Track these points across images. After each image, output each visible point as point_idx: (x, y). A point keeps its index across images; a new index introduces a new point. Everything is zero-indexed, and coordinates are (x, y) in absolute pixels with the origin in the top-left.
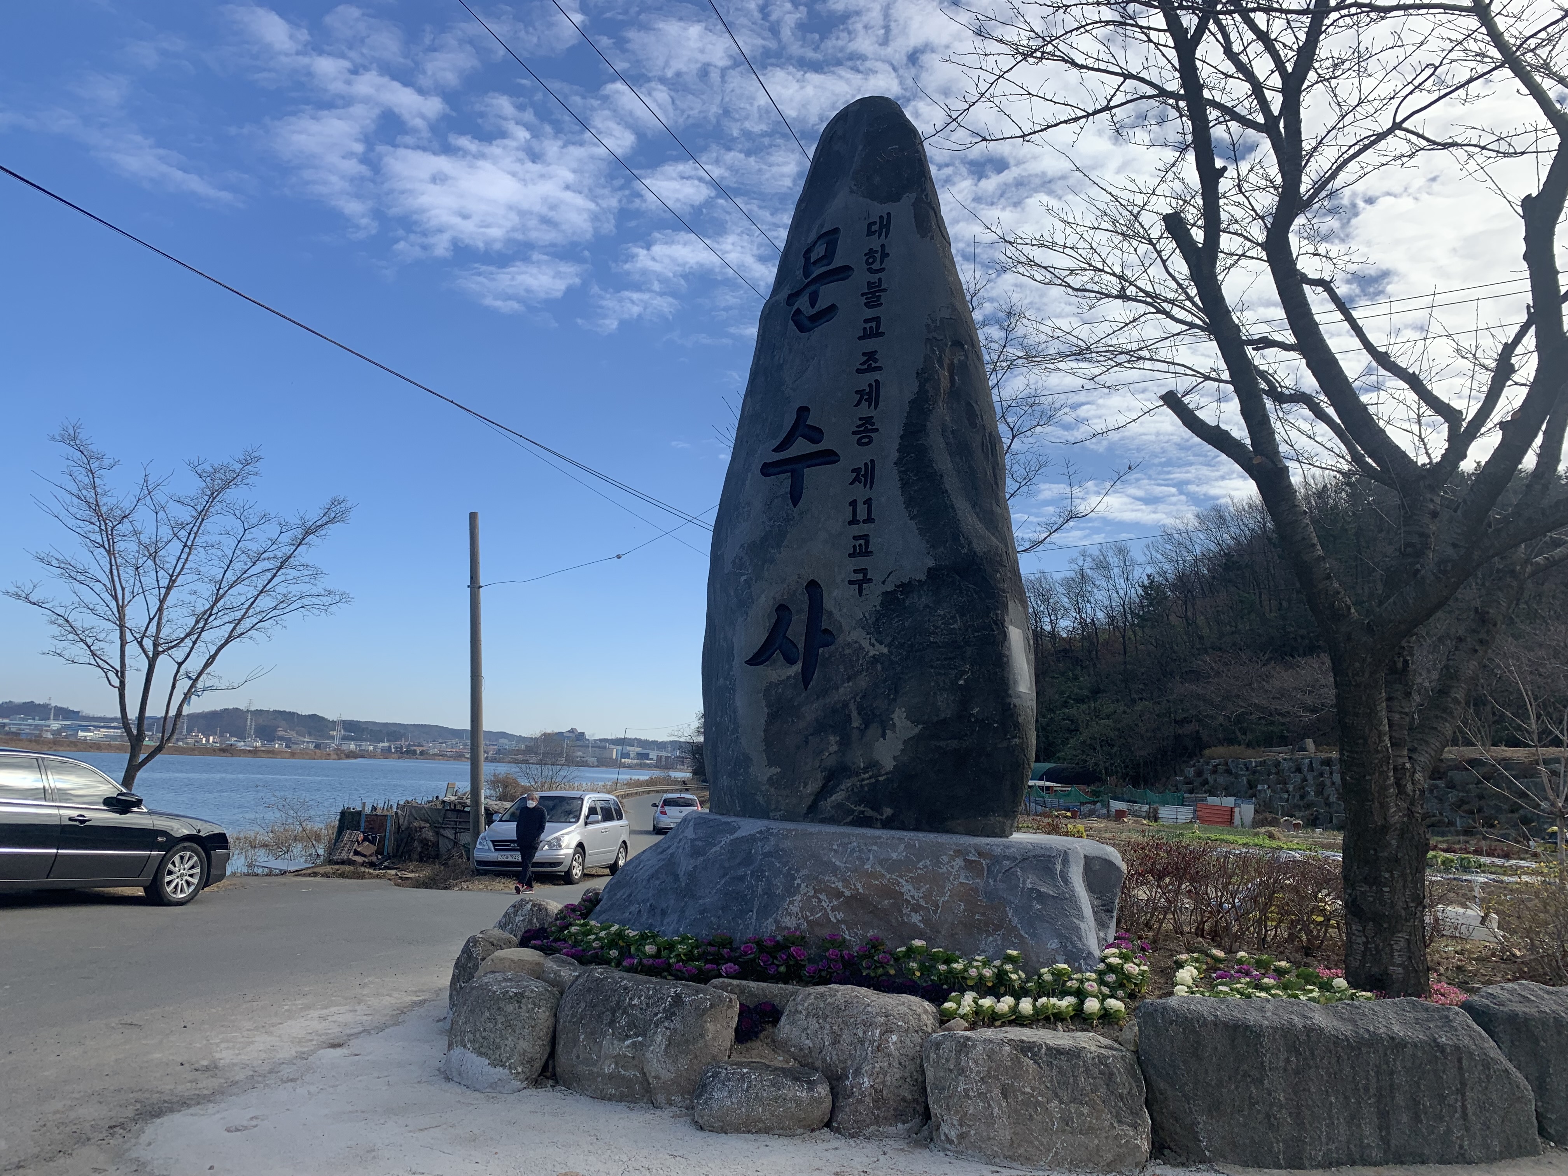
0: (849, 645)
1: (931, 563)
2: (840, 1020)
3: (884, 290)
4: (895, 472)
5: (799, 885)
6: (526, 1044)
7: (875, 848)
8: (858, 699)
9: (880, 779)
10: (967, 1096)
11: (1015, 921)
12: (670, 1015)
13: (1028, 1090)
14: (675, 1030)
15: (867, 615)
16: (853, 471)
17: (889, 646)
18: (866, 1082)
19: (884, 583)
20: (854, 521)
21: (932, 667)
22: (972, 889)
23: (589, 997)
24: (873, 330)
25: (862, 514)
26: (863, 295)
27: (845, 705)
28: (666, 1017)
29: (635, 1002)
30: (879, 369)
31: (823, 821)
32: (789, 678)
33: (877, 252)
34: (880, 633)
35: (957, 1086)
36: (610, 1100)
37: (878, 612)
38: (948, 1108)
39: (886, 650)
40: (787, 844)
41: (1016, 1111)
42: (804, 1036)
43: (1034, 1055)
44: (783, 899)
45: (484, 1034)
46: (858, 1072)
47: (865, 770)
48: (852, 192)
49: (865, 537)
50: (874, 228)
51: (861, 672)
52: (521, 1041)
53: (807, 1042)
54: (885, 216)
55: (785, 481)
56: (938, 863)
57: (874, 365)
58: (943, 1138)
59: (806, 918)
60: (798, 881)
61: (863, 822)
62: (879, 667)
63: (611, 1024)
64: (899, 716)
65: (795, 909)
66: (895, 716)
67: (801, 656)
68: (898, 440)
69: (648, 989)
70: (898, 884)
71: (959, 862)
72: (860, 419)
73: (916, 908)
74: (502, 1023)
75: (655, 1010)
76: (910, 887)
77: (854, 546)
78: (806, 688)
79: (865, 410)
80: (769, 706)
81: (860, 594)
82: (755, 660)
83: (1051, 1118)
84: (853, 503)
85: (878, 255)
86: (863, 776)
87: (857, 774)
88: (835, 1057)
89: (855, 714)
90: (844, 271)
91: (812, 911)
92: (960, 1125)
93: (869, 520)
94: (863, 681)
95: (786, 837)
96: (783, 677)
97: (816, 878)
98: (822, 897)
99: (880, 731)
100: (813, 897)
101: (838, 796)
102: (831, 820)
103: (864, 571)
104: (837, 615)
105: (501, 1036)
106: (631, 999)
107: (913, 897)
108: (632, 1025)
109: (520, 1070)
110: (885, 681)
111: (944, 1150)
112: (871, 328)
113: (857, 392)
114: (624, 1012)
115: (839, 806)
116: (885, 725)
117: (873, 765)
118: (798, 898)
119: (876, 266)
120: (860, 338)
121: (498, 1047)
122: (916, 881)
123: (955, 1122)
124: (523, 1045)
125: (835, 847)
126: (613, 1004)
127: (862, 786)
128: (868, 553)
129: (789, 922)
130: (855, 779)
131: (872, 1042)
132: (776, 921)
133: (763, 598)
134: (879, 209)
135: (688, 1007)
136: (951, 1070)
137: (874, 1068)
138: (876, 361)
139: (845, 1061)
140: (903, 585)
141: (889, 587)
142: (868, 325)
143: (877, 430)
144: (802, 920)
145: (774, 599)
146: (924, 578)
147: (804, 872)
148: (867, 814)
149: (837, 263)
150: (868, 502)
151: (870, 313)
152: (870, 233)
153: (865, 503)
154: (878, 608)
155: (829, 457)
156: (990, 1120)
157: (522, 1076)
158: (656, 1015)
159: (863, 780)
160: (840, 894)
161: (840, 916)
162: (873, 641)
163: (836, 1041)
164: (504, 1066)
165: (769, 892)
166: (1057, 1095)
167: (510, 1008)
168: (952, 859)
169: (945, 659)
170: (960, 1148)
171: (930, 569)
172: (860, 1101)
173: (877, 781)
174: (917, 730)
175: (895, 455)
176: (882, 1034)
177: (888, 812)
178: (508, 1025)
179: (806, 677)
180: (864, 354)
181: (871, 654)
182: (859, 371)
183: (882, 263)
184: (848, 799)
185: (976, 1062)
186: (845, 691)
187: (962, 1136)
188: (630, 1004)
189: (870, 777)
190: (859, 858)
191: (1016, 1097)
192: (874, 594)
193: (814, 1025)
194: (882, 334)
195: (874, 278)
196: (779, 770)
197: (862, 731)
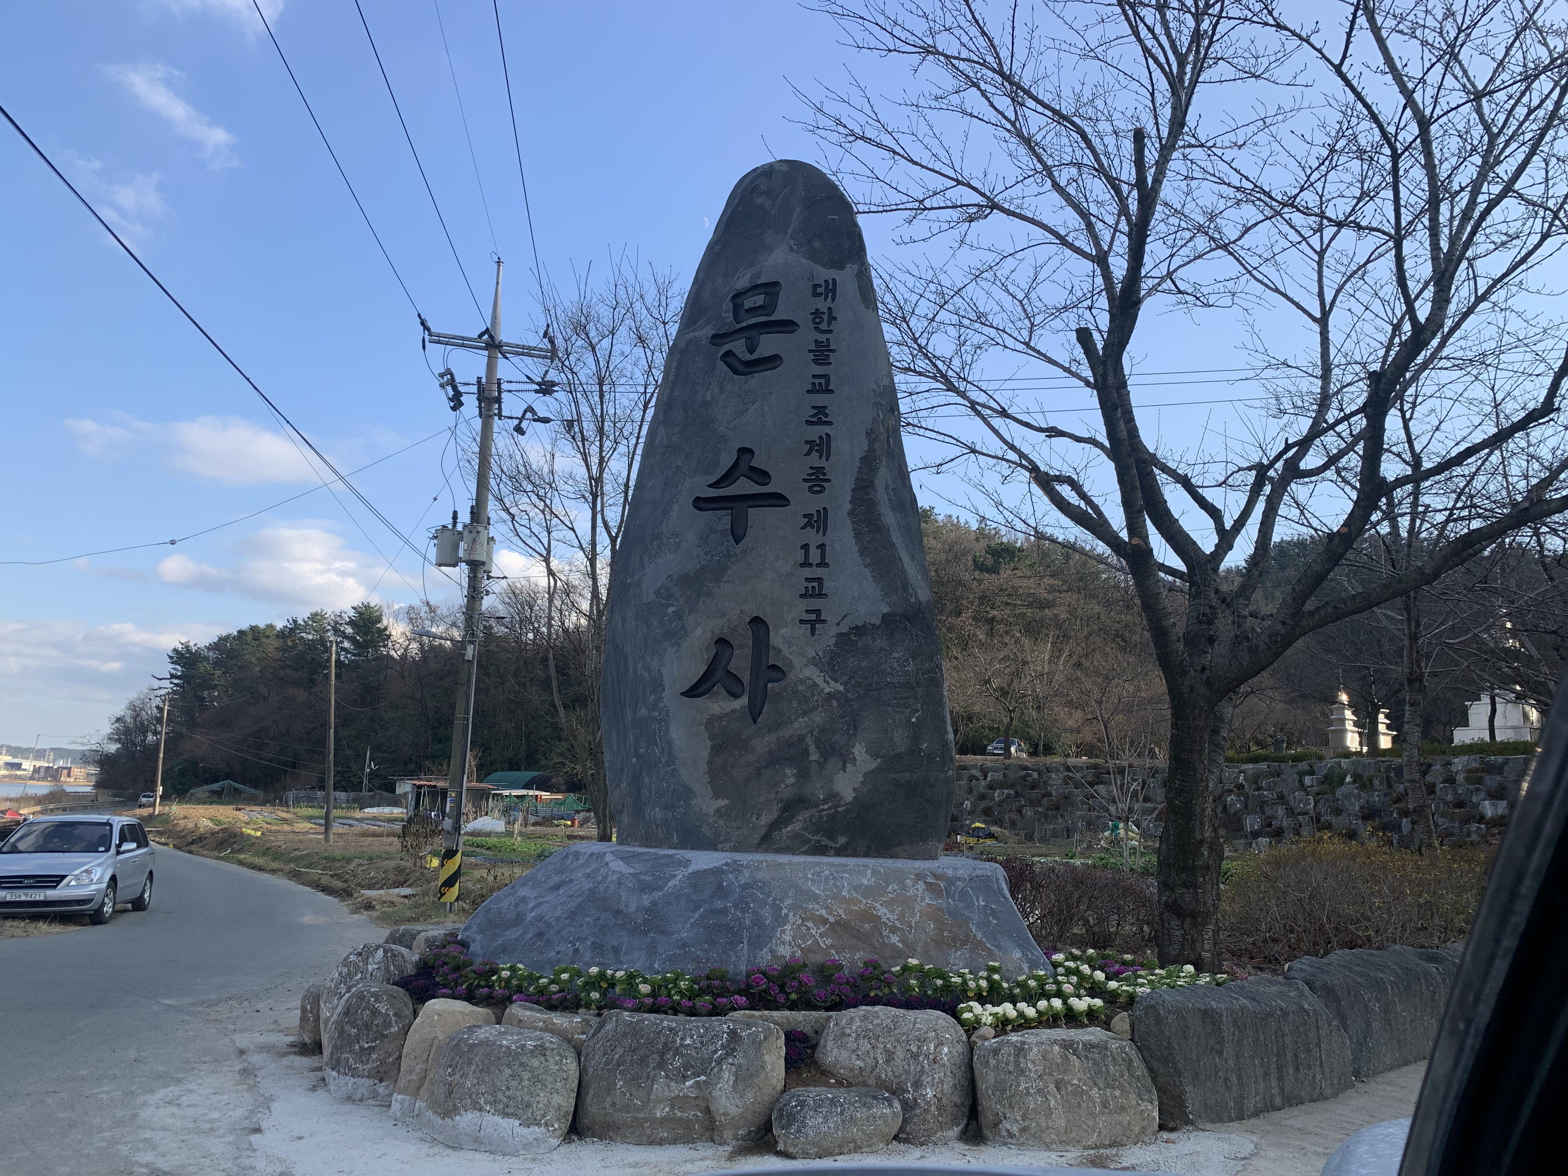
0: (802, 681)
1: (886, 610)
2: (893, 1039)
3: (833, 351)
4: (848, 521)
5: (787, 915)
6: (560, 1098)
7: (845, 875)
8: (815, 733)
9: (840, 809)
10: (1028, 1093)
11: (979, 936)
12: (730, 1051)
13: (1075, 1082)
14: (740, 1066)
15: (820, 654)
16: (805, 516)
17: (845, 684)
18: (930, 1093)
19: (838, 624)
20: (806, 564)
21: (889, 705)
22: (937, 909)
23: (626, 1043)
24: (822, 386)
25: (815, 556)
26: (810, 351)
27: (802, 739)
28: (727, 1054)
29: (688, 1041)
30: (830, 423)
31: (777, 851)
32: (733, 711)
33: (824, 313)
34: (835, 671)
35: (1019, 1085)
36: (661, 1144)
37: (833, 651)
38: (1011, 1107)
39: (841, 688)
40: (762, 875)
41: (1068, 1101)
42: (854, 1057)
43: (1075, 1051)
44: (774, 929)
45: (507, 1093)
46: (917, 1084)
47: (825, 801)
48: (792, 250)
49: (819, 580)
50: (819, 290)
51: (816, 708)
52: (555, 1095)
53: (858, 1062)
54: (831, 281)
55: (723, 520)
56: (904, 887)
57: (824, 419)
58: (1004, 1133)
59: (799, 946)
60: (784, 911)
61: (819, 850)
62: (835, 703)
63: (661, 1065)
64: (859, 751)
65: (787, 938)
66: (856, 751)
67: (747, 690)
68: (850, 493)
69: (697, 1027)
70: (875, 909)
71: (921, 885)
72: (811, 468)
73: (894, 930)
74: (529, 1079)
75: (712, 1048)
76: (885, 911)
77: (806, 588)
78: (755, 721)
79: (815, 460)
80: (712, 737)
81: (813, 634)
82: (692, 692)
83: (1094, 1103)
84: (806, 547)
85: (825, 317)
86: (822, 807)
87: (816, 806)
88: (890, 1074)
89: (812, 748)
90: (788, 326)
91: (804, 938)
92: (1023, 1120)
93: (823, 564)
94: (818, 718)
95: (758, 869)
96: (727, 710)
97: (801, 907)
98: (810, 924)
99: (841, 764)
100: (802, 925)
101: (795, 827)
102: (788, 850)
103: (818, 612)
104: (786, 652)
105: (531, 1094)
106: (682, 1039)
107: (889, 919)
108: (687, 1066)
109: (556, 1126)
110: (842, 717)
111: (1005, 1144)
112: (820, 384)
113: (807, 442)
114: (677, 1052)
115: (796, 836)
116: (846, 758)
117: (833, 796)
118: (788, 927)
119: (824, 326)
120: (808, 391)
121: (528, 1105)
122: (888, 904)
123: (1018, 1118)
124: (557, 1100)
125: (810, 876)
126: (660, 1046)
127: (820, 817)
128: (821, 595)
129: (785, 951)
130: (814, 810)
131: (927, 1056)
132: (772, 951)
133: (699, 631)
134: (824, 274)
135: (746, 1041)
136: (1010, 1073)
137: (934, 1079)
138: (826, 415)
139: (900, 1076)
140: (857, 627)
141: (844, 629)
142: (817, 381)
143: (829, 480)
144: (795, 949)
145: (713, 632)
146: (878, 623)
147: (789, 902)
148: (823, 843)
149: (778, 315)
150: (822, 547)
151: (819, 370)
152: (816, 294)
153: (818, 548)
154: (832, 648)
155: (778, 500)
156: (1049, 1112)
157: (559, 1133)
158: (716, 1051)
159: (823, 810)
160: (825, 921)
161: (829, 942)
162: (827, 678)
163: (890, 1057)
164: (538, 1125)
165: (758, 922)
166: (1095, 1083)
167: (535, 1062)
168: (915, 883)
169: (901, 698)
170: (1022, 1140)
171: (884, 616)
172: (927, 1111)
173: (837, 812)
174: (875, 765)
175: (848, 507)
176: (936, 1048)
177: (842, 840)
178: (536, 1079)
179: (754, 712)
180: (813, 407)
181: (827, 690)
182: (808, 422)
183: (829, 324)
184: (805, 829)
185: (1033, 1062)
186: (800, 725)
187: (1024, 1130)
188: (682, 1045)
189: (829, 808)
190: (836, 886)
191: (1066, 1089)
192: (828, 635)
193: (865, 1045)
194: (832, 392)
195: (823, 338)
196: (727, 802)
197: (822, 765)
